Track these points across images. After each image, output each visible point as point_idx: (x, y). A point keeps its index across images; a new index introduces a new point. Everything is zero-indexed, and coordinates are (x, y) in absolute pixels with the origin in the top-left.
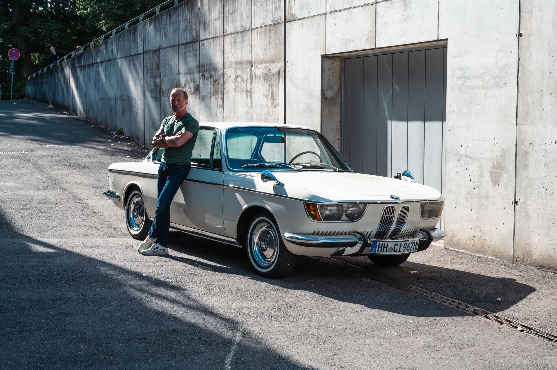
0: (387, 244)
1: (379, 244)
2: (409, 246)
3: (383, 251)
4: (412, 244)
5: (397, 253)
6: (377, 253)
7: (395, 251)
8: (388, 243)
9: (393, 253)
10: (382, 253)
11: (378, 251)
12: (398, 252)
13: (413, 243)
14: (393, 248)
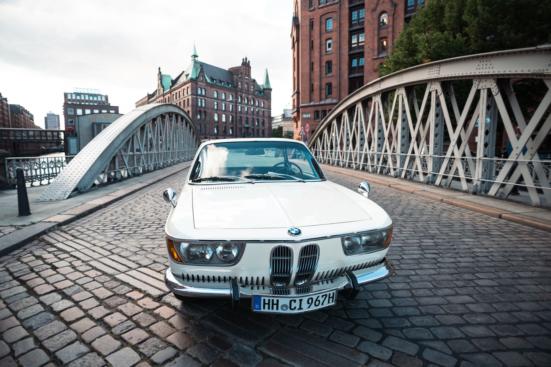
0: (278, 301)
1: (264, 300)
2: (319, 301)
3: (273, 309)
4: (324, 297)
5: (296, 311)
6: (262, 310)
7: (291, 309)
8: (278, 299)
9: (289, 311)
10: (271, 311)
11: (264, 308)
12: (298, 309)
13: (326, 295)
14: (289, 305)
